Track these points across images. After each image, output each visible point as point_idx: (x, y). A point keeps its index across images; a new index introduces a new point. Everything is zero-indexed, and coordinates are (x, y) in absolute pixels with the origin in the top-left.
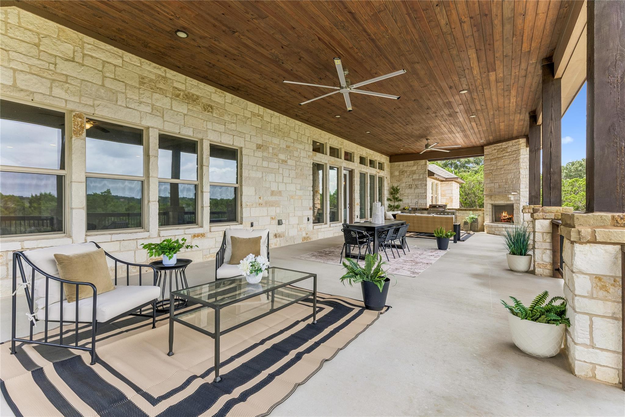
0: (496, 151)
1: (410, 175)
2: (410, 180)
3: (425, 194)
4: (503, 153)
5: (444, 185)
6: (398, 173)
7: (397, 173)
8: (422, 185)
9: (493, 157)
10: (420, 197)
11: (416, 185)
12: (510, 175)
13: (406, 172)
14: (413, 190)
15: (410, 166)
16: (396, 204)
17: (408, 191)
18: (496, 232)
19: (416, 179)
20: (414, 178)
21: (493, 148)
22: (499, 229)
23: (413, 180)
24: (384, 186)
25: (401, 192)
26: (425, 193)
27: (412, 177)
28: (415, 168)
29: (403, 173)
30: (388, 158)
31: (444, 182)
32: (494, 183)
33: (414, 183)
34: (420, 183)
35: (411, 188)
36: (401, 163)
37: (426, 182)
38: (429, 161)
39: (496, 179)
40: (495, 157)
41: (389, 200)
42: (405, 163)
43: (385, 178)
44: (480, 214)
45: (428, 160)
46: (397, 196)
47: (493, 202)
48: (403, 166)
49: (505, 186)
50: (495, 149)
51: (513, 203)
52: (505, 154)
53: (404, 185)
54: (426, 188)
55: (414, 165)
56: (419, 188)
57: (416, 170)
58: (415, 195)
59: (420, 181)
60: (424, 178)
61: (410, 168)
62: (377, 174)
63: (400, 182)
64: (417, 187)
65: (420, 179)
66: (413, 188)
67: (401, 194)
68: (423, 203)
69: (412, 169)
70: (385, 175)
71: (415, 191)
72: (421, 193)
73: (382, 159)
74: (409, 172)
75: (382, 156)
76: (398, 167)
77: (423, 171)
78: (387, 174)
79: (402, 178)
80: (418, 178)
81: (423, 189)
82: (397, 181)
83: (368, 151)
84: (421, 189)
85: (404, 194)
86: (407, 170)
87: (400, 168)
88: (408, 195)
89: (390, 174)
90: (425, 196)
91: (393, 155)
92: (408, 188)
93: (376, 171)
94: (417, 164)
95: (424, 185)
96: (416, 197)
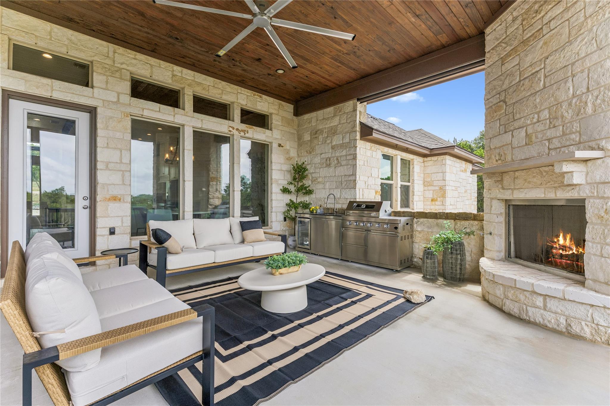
0: (518, 22)
1: (327, 137)
2: (327, 148)
3: (354, 178)
4: (542, 14)
5: (430, 163)
6: (309, 135)
7: (307, 137)
8: (348, 158)
9: (509, 49)
10: (344, 185)
11: (337, 159)
12: (570, 84)
13: (322, 131)
14: (331, 169)
15: (328, 119)
16: (306, 199)
17: (324, 172)
18: (508, 302)
19: (337, 145)
20: (334, 143)
21: (511, 18)
22: (522, 297)
23: (333, 148)
24: (271, 162)
25: (314, 175)
26: (353, 175)
27: (331, 142)
28: (335, 122)
29: (317, 135)
30: (290, 108)
31: (429, 159)
32: (512, 131)
33: (334, 155)
34: (344, 153)
35: (330, 164)
36: (313, 114)
37: (355, 150)
38: (361, 100)
39: (518, 116)
40: (516, 43)
41: (285, 191)
42: (320, 114)
43: (275, 145)
44: (474, 229)
45: (358, 100)
46: (307, 182)
47: (507, 195)
48: (317, 120)
49: (550, 133)
50: (514, 20)
51: (583, 195)
52: (549, 14)
53: (317, 160)
54: (354, 163)
55: (334, 116)
56: (343, 166)
57: (337, 125)
58: (336, 180)
59: (345, 149)
60: (353, 143)
61: (328, 123)
62: (232, 133)
63: (312, 153)
64: (339, 164)
65: (345, 144)
66: (332, 165)
67: (314, 178)
68: (349, 197)
69: (332, 125)
70: (276, 139)
71: (336, 173)
72: (345, 175)
73: (260, 103)
74: (326, 132)
75: (261, 97)
76: (309, 123)
77: (350, 125)
78: (283, 138)
79: (315, 146)
80: (342, 142)
81: (349, 166)
82: (307, 152)
83: (188, 74)
84: (346, 167)
85: (317, 179)
86: (323, 127)
87: (312, 126)
88: (325, 182)
89: (296, 140)
90: (352, 182)
91: (300, 101)
92: (325, 166)
93: (230, 127)
94: (340, 111)
95: (352, 158)
96: (338, 184)
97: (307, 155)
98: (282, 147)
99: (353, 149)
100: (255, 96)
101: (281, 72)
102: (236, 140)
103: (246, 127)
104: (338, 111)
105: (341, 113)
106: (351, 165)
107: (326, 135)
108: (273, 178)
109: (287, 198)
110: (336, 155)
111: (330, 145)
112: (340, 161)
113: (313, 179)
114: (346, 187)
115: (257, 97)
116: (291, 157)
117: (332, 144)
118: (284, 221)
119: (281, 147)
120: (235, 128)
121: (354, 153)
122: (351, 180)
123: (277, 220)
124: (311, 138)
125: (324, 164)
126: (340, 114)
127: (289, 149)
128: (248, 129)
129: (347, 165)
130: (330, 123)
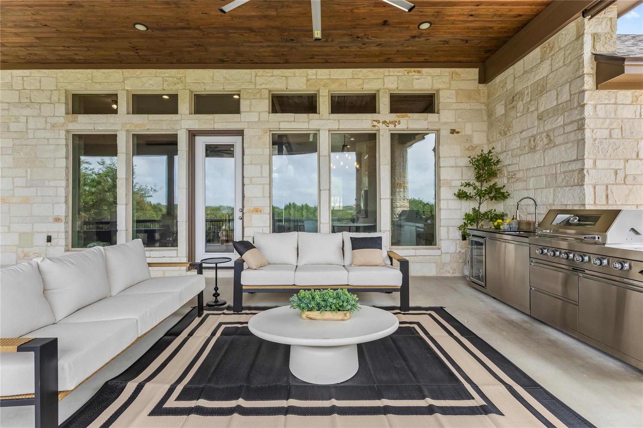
1: (531, 101)
2: (531, 120)
3: (579, 166)
6: (503, 107)
7: (500, 110)
8: (568, 129)
10: (560, 180)
11: (548, 136)
13: (521, 93)
14: (537, 156)
15: (530, 71)
16: (499, 207)
17: (526, 161)
19: (546, 112)
20: (542, 109)
23: (540, 117)
24: (439, 157)
25: (510, 169)
26: (577, 159)
27: (537, 109)
28: (543, 71)
29: (514, 103)
30: (474, 73)
33: (541, 130)
34: (560, 122)
35: (535, 147)
36: (509, 72)
37: (582, 112)
41: (462, 195)
42: (518, 67)
43: (444, 133)
45: (584, 14)
46: (500, 181)
48: (515, 78)
53: (515, 143)
54: (580, 137)
55: (541, 62)
56: (558, 145)
57: (547, 76)
58: (546, 173)
59: (561, 115)
60: (576, 100)
61: (531, 77)
62: (377, 128)
63: (508, 134)
64: (551, 143)
65: (561, 106)
66: (538, 148)
67: (511, 174)
68: (569, 203)
69: (537, 78)
70: (446, 123)
71: (546, 160)
72: (563, 162)
73: (418, 81)
74: (528, 94)
75: (419, 72)
76: (502, 88)
77: (570, 68)
78: (460, 120)
79: (512, 122)
80: (555, 104)
81: (570, 145)
82: (500, 133)
83: (323, 73)
84: (563, 147)
85: (515, 175)
86: (524, 87)
87: (507, 90)
88: (527, 177)
89: (485, 118)
90: (576, 173)
91: (488, 58)
92: (527, 151)
93: (374, 121)
94: (551, 50)
95: (575, 128)
96: (549, 179)
97: (501, 137)
98: (458, 133)
99: (576, 112)
100: (410, 74)
101: (425, 26)
102: (383, 136)
103: (397, 116)
104: (548, 51)
105: (553, 52)
106: (573, 142)
107: (529, 99)
108: (442, 178)
109: (468, 207)
110: (546, 129)
111: (535, 114)
112: (552, 138)
113: (509, 175)
114: (564, 183)
115: (414, 73)
116: (474, 146)
117: (539, 112)
118: (463, 240)
119: (455, 134)
120: (381, 121)
121: (579, 117)
122: (573, 171)
123: (450, 238)
124: (506, 110)
125: (527, 148)
126: (551, 54)
127: (470, 133)
128: (400, 119)
129: (567, 143)
130: (534, 76)
